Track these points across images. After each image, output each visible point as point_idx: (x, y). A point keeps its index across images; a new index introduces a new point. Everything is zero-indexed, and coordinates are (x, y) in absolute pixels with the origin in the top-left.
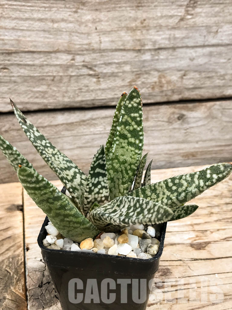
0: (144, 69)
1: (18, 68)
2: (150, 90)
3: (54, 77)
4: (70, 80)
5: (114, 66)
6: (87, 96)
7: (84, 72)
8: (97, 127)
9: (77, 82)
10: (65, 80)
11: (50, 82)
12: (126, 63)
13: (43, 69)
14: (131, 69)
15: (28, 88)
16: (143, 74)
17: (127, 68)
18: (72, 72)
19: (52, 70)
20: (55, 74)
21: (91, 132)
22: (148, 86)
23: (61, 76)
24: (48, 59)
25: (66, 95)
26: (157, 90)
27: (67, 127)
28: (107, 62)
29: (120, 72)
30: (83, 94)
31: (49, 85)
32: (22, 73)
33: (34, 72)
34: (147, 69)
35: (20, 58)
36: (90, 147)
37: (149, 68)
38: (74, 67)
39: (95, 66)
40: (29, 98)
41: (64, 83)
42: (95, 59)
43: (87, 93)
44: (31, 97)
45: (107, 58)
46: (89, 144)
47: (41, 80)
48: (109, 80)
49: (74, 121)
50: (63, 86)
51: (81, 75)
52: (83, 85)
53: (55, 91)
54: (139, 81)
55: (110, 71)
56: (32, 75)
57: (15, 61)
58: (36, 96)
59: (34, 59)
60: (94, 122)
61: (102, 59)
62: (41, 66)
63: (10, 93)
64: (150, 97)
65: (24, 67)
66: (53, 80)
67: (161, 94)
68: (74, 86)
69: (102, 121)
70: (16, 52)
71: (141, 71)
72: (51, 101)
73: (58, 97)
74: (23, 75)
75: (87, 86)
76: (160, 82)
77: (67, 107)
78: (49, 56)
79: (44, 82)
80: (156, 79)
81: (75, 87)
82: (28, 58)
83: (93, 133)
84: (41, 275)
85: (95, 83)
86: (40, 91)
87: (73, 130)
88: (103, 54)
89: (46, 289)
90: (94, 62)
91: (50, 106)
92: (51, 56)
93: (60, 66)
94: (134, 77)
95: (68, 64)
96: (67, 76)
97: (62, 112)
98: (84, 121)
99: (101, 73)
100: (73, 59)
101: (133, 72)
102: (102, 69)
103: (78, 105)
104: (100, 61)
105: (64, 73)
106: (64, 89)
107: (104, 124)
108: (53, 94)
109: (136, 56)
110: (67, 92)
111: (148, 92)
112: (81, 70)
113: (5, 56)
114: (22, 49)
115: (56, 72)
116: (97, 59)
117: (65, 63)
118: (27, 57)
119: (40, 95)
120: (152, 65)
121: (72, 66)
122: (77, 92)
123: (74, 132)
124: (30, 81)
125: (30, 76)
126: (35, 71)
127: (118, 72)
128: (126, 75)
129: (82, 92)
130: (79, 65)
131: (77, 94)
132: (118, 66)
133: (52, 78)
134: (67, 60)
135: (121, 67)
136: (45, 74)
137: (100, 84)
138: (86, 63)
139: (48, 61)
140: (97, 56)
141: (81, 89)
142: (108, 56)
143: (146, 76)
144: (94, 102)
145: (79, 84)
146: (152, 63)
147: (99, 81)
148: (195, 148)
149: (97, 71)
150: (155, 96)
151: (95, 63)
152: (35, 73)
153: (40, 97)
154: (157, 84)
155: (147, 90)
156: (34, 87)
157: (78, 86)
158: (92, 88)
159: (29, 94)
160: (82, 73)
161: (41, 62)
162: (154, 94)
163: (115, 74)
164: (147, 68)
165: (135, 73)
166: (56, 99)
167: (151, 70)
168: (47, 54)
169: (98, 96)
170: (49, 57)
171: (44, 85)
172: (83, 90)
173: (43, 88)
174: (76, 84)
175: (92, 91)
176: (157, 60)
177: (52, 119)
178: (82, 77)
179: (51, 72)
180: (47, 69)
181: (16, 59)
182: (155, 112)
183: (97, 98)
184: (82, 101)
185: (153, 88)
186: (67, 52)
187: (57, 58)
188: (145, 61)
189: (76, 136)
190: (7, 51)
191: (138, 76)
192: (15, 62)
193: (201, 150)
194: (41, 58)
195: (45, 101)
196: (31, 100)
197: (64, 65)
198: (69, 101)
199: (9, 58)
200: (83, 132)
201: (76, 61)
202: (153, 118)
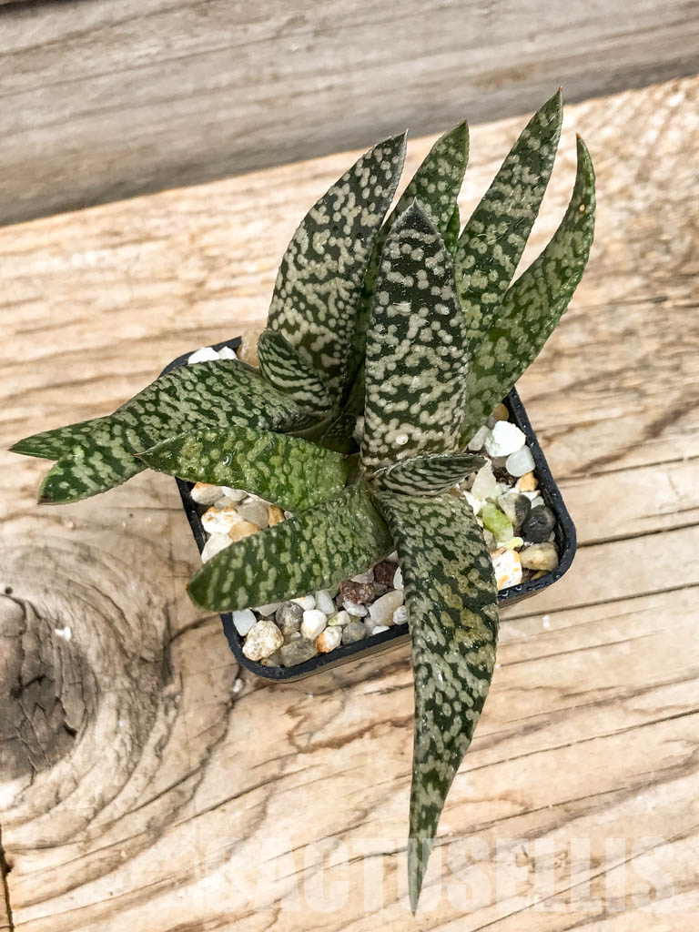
8: (135, 46)
21: (117, 63)
36: (121, 107)
46: (117, 101)
49: (43, 39)
60: (118, 30)
69: (153, 24)
83: (122, 66)
84: (14, 650)
89: (36, 704)
98: (80, 35)
107: (164, 32)
123: (52, 73)
148: (522, 55)
189: (59, 84)
193: (543, 58)
200: (83, 70)
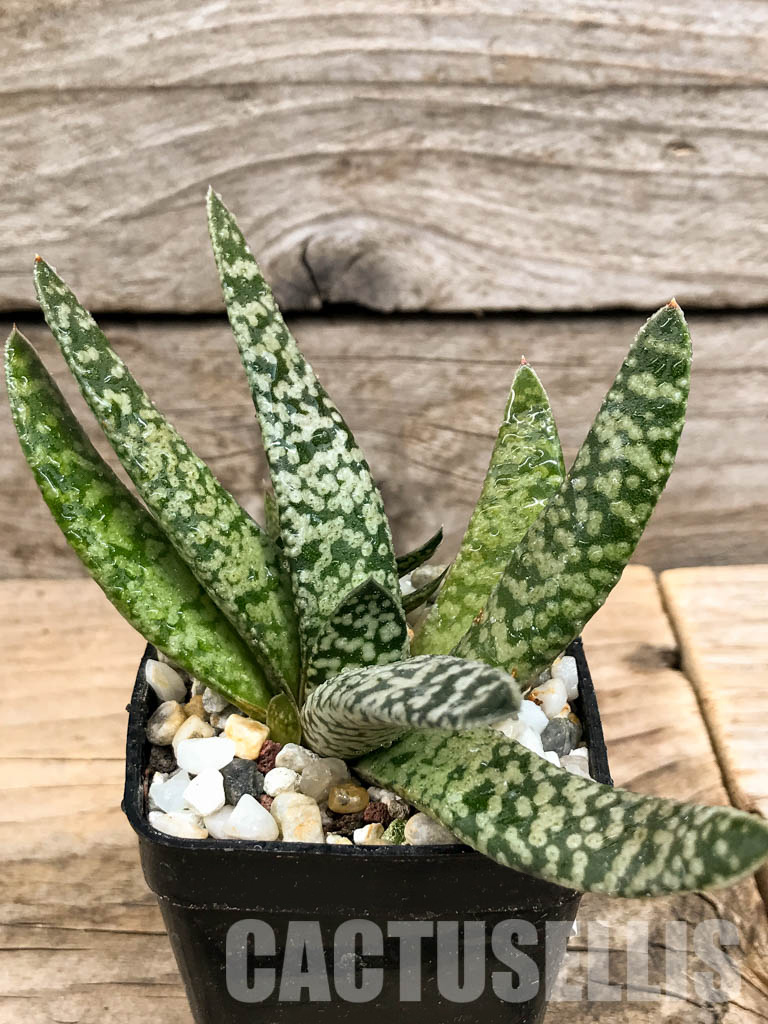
15: (747, 224)
32: (737, 165)
35: (745, 107)
40: (742, 261)
44: (752, 257)
57: (724, 118)
63: (682, 238)
70: (734, 86)
74: (740, 171)
113: (693, 100)
114: (757, 76)
159: (747, 244)
192: (724, 124)
196: (750, 268)
199: (703, 106)
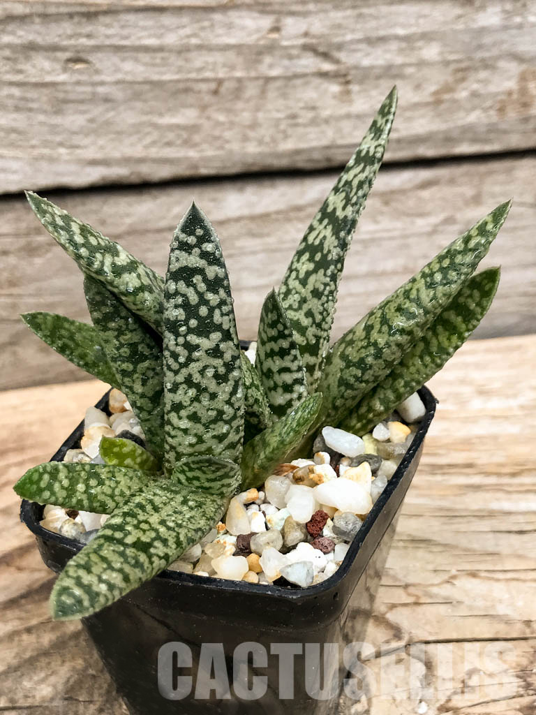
0: (480, 55)
1: (115, 59)
2: (493, 116)
3: (220, 82)
4: (263, 92)
5: (394, 46)
6: (312, 136)
7: (306, 67)
9: (284, 96)
10: (251, 90)
11: (207, 98)
12: (427, 37)
13: (187, 60)
14: (441, 53)
16: (476, 69)
17: (431, 52)
18: (271, 66)
19: (215, 63)
20: (221, 75)
22: (488, 103)
23: (239, 80)
24: (203, 28)
25: (251, 134)
26: (512, 114)
27: (253, 226)
28: (374, 34)
29: (410, 65)
30: (300, 130)
31: (204, 108)
33: (163, 69)
34: (486, 55)
37: (495, 52)
38: (277, 53)
39: (340, 47)
41: (248, 101)
42: (339, 26)
43: (310, 129)
45: (373, 23)
47: (181, 91)
48: (377, 87)
50: (243, 110)
51: (296, 76)
52: (301, 105)
53: (222, 124)
54: (464, 89)
55: (381, 62)
56: (155, 77)
58: (166, 140)
59: (162, 31)
61: (359, 26)
62: (183, 50)
64: (492, 136)
65: (135, 54)
66: (216, 92)
67: (522, 127)
68: (275, 108)
71: (470, 59)
72: (210, 152)
73: (227, 142)
75: (314, 108)
76: (523, 91)
77: (255, 169)
78: (207, 20)
79: (190, 99)
80: (511, 84)
81: (278, 111)
82: (144, 28)
85: (335, 97)
86: (178, 127)
87: (268, 235)
88: (365, 11)
90: (337, 35)
91: (205, 167)
92: (210, 20)
93: (238, 48)
94: (450, 79)
95: (262, 42)
96: (257, 78)
97: (239, 185)
99: (356, 67)
100: (276, 29)
101: (447, 63)
102: (359, 55)
103: (284, 163)
104: (353, 31)
105: (247, 69)
106: (246, 117)
108: (217, 133)
109: (460, 17)
110: (254, 125)
111: (485, 120)
112: (295, 61)
115: (225, 69)
116: (346, 28)
117: (251, 40)
118: (141, 23)
119: (179, 136)
120: (502, 42)
121: (271, 48)
122: (282, 127)
124: (150, 95)
125: (151, 83)
126: (163, 66)
127: (404, 65)
128: (426, 71)
129: (296, 125)
130: (293, 47)
131: (284, 132)
132: (404, 45)
133: (213, 86)
134: (258, 30)
135: (413, 49)
136: (193, 75)
137: (351, 102)
138: (314, 41)
139: (202, 34)
140: (344, 18)
141: (294, 117)
142: (376, 18)
143: (483, 74)
144: (330, 153)
145: (291, 103)
146: (504, 36)
147: (348, 92)
149: (345, 63)
150: (505, 132)
151: (336, 40)
152: (164, 73)
153: (179, 142)
154: (515, 96)
155: (483, 115)
156: (161, 115)
157: (288, 107)
158: (326, 113)
160: (299, 70)
161: (182, 39)
162: (503, 126)
163: (394, 72)
164: (488, 50)
165: (453, 66)
166: (221, 148)
167: (499, 57)
168: (199, 15)
169: (342, 137)
170: (206, 24)
171: (191, 106)
172: (300, 121)
173: (187, 116)
174: (281, 103)
175: (327, 121)
176: (520, 27)
177: (211, 204)
178: (298, 82)
179: (210, 67)
180: (199, 60)
181: (110, 32)
182: (501, 177)
183: (340, 142)
184: (297, 152)
185: (501, 110)
186: (261, 8)
187: (230, 26)
188: (483, 31)
190: (84, 9)
191: (460, 75)
194: (184, 27)
195: (193, 154)
197: (249, 47)
198: (260, 154)
201: (283, 33)
202: (493, 196)
